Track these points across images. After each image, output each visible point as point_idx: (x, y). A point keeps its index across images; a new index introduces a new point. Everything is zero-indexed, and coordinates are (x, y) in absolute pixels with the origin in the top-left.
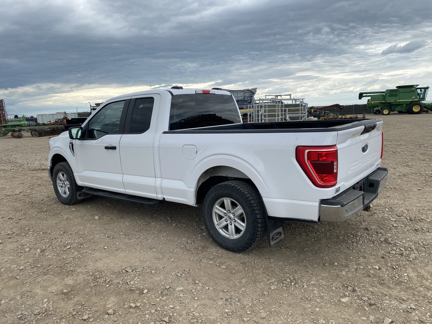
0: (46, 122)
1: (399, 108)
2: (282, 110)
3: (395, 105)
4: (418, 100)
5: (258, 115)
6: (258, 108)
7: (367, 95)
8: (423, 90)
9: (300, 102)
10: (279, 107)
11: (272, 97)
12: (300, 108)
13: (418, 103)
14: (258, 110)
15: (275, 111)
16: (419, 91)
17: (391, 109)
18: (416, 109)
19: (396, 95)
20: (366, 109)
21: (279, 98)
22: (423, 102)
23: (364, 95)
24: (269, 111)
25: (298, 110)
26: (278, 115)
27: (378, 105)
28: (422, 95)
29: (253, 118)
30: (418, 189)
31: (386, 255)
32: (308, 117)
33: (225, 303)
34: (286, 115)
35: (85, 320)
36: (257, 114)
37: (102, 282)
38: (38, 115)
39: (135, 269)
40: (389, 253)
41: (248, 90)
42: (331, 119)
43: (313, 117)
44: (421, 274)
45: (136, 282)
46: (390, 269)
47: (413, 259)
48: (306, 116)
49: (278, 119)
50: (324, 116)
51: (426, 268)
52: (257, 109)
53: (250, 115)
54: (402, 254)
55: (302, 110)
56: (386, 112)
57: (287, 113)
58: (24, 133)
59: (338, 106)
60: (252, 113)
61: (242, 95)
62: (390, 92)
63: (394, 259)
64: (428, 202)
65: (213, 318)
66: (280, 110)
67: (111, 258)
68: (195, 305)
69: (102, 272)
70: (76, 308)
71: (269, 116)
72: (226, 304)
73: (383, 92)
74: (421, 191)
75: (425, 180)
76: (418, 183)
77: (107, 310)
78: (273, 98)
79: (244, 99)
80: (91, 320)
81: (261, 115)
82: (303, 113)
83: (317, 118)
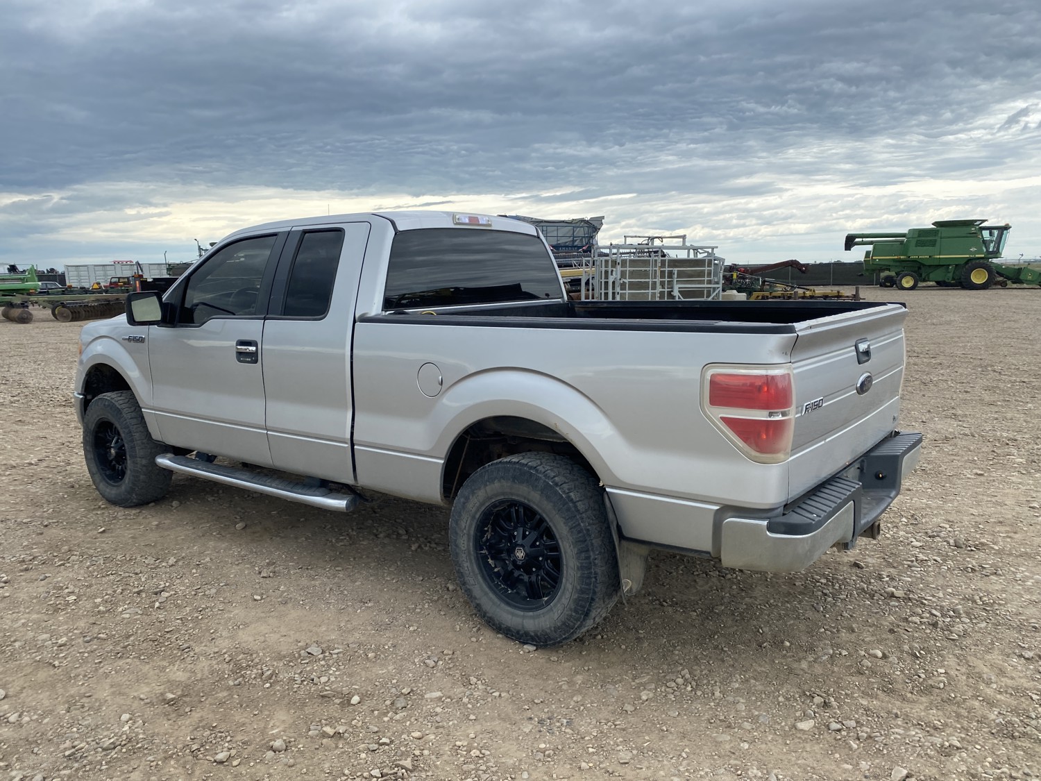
0: (86, 285)
1: (939, 275)
2: (663, 273)
3: (930, 266)
4: (983, 256)
5: (606, 283)
6: (606, 266)
7: (864, 239)
8: (996, 232)
9: (706, 254)
10: (656, 266)
11: (640, 241)
12: (707, 268)
13: (982, 264)
14: (606, 272)
15: (646, 274)
16: (986, 234)
17: (921, 275)
18: (978, 277)
19: (933, 244)
20: (862, 275)
21: (657, 243)
22: (995, 261)
23: (857, 240)
24: (632, 274)
25: (701, 274)
26: (654, 283)
27: (889, 266)
28: (992, 245)
29: (593, 290)
30: (977, 474)
31: (898, 626)
32: (724, 290)
33: (537, 729)
34: (673, 284)
35: (221, 762)
36: (603, 280)
37: (253, 676)
38: (69, 266)
39: (329, 648)
40: (906, 620)
41: (582, 221)
42: (779, 297)
43: (735, 292)
44: (977, 670)
45: (333, 679)
46: (909, 659)
47: (959, 636)
48: (721, 289)
49: (654, 294)
50: (761, 290)
51: (988, 657)
52: (603, 269)
53: (587, 283)
54: (935, 625)
55: (709, 274)
56: (907, 282)
57: (675, 280)
58: (35, 311)
59: (795, 266)
60: (593, 278)
61: (568, 233)
62: (919, 236)
63: (916, 635)
64: (997, 503)
65: (512, 762)
66: (658, 273)
67: (271, 621)
68: (469, 731)
69: (251, 655)
70: (198, 734)
71: (632, 286)
72: (540, 731)
73: (903, 235)
74: (982, 479)
75: (994, 451)
76: (976, 458)
77: (271, 740)
78: (641, 244)
79: (574, 241)
80: (235, 763)
81: (614, 283)
82: (713, 282)
83: (745, 294)
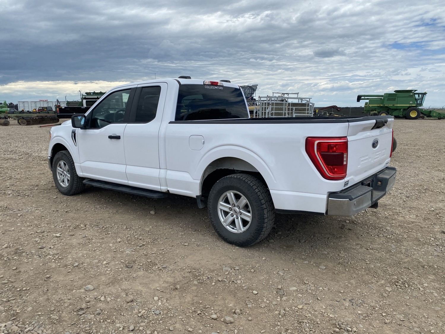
1: (396, 113)
2: (289, 109)
3: (393, 109)
4: (415, 105)
5: (265, 113)
6: (265, 105)
10: (286, 106)
11: (279, 95)
13: (415, 109)
14: (265, 108)
15: (282, 109)
16: (417, 96)
17: (389, 113)
18: (413, 115)
19: (394, 100)
21: (286, 96)
22: (420, 107)
23: (362, 97)
24: (276, 109)
25: (305, 110)
26: (285, 113)
27: (376, 109)
28: (419, 101)
41: (248, 86)
55: (308, 110)
57: (294, 112)
58: (11, 121)
59: (335, 108)
60: (259, 110)
62: (389, 96)
71: (276, 114)
73: (382, 96)
81: (268, 112)
82: (309, 113)
